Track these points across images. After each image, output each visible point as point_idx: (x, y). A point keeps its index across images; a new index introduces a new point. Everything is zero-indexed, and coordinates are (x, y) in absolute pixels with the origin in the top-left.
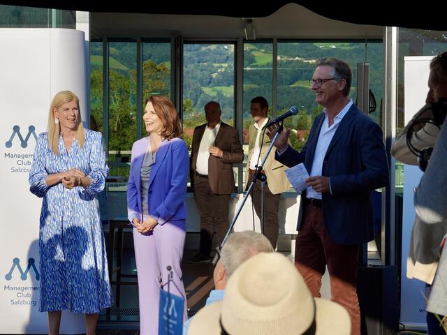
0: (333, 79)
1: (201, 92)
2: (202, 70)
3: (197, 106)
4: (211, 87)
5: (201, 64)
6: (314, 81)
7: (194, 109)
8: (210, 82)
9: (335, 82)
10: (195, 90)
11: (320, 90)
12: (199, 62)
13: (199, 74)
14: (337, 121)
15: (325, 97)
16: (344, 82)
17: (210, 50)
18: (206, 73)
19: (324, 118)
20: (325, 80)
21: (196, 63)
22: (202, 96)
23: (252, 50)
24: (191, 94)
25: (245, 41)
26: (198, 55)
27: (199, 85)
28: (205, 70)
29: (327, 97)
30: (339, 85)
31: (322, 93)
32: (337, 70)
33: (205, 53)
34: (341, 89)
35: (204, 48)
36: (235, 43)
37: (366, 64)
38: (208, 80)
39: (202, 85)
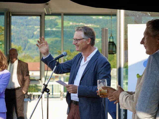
0: (83, 39)
1: (28, 42)
2: (28, 30)
3: (25, 50)
4: (34, 39)
5: (28, 26)
6: (74, 39)
7: (24, 51)
8: (33, 37)
9: (85, 40)
10: (25, 41)
11: (77, 45)
12: (27, 25)
13: (27, 32)
14: (88, 59)
15: (80, 49)
16: (90, 40)
17: (33, 19)
18: (31, 31)
19: (82, 57)
20: (79, 40)
21: (25, 26)
22: (28, 44)
23: (56, 19)
24: (22, 43)
25: (45, 15)
26: (26, 22)
27: (27, 38)
28: (30, 30)
29: (81, 48)
30: (87, 41)
31: (78, 46)
32: (85, 33)
33: (30, 21)
34: (88, 43)
35: (29, 18)
36: (40, 16)
37: (106, 28)
38: (32, 35)
39: (28, 38)
